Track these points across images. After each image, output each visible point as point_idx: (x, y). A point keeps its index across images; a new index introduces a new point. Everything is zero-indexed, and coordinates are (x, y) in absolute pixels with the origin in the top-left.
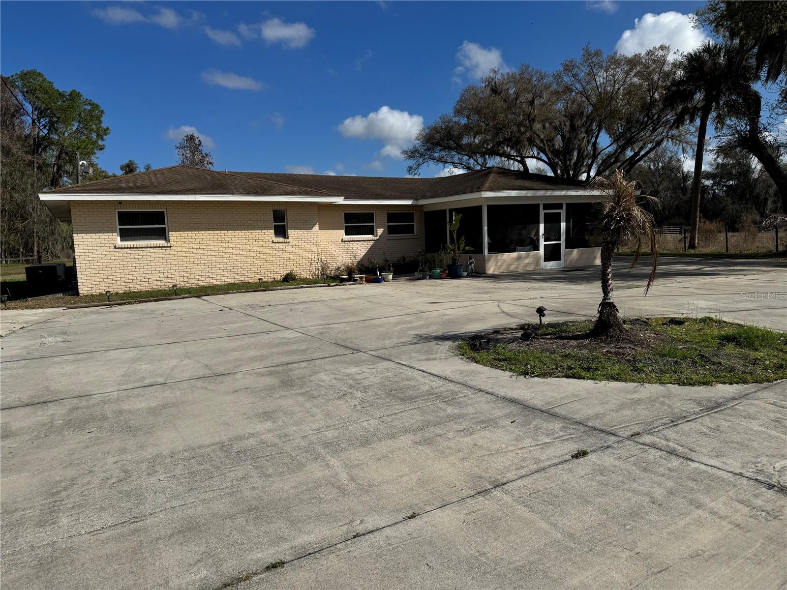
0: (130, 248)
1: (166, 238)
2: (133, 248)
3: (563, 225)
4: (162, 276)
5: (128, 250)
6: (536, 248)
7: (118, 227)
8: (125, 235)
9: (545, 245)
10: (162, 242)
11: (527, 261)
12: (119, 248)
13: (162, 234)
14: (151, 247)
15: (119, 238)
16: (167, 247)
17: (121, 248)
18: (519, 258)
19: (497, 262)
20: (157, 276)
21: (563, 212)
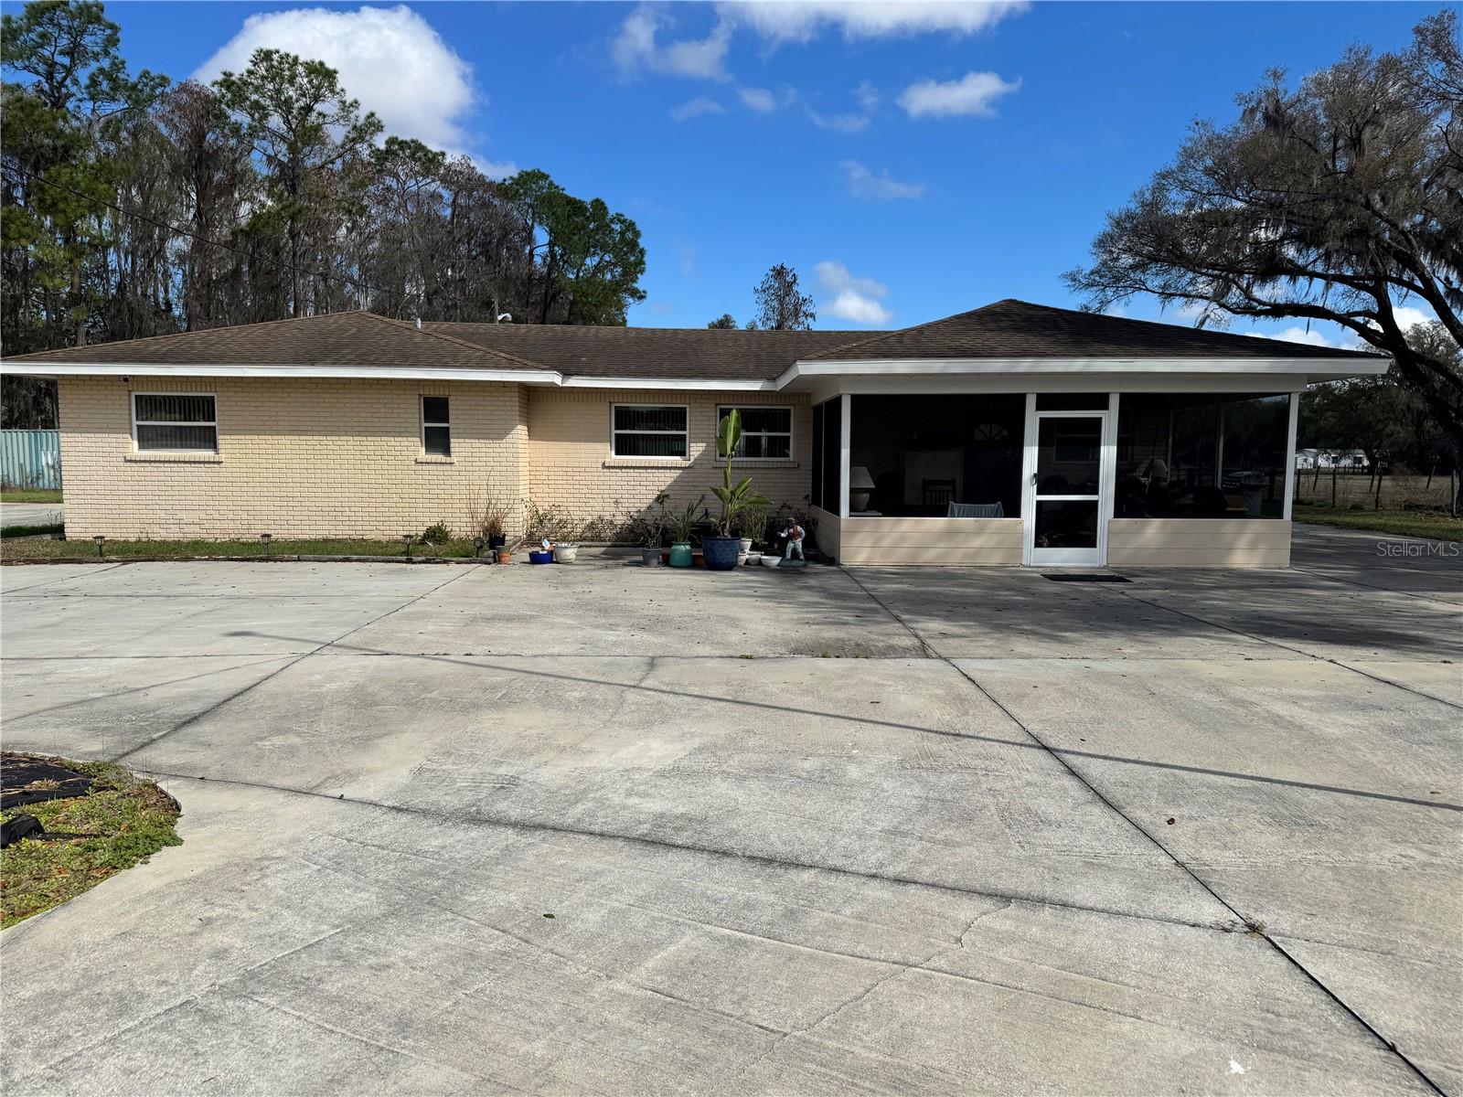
0: (150, 462)
1: (214, 446)
2: (155, 462)
3: (1108, 454)
4: (203, 516)
5: (147, 464)
6: (1013, 510)
7: (135, 423)
8: (147, 438)
9: (1039, 503)
10: (207, 454)
11: (977, 542)
12: (131, 461)
13: (208, 439)
14: (185, 462)
15: (136, 443)
16: (214, 462)
17: (135, 461)
18: (951, 533)
19: (879, 540)
20: (194, 517)
21: (1110, 421)
